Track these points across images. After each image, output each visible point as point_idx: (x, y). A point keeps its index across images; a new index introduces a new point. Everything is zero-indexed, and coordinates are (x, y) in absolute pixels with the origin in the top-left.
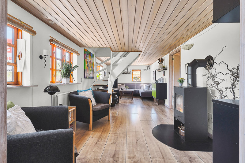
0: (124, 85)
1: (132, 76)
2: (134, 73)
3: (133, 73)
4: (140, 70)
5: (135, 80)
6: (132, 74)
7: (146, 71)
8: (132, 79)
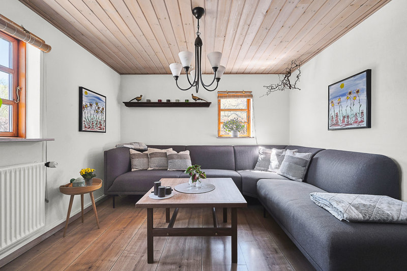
0: (187, 152)
1: (219, 119)
2: (226, 103)
3: (222, 107)
4: (248, 95)
5: (231, 134)
6: (220, 110)
7: (277, 93)
8: (219, 130)
